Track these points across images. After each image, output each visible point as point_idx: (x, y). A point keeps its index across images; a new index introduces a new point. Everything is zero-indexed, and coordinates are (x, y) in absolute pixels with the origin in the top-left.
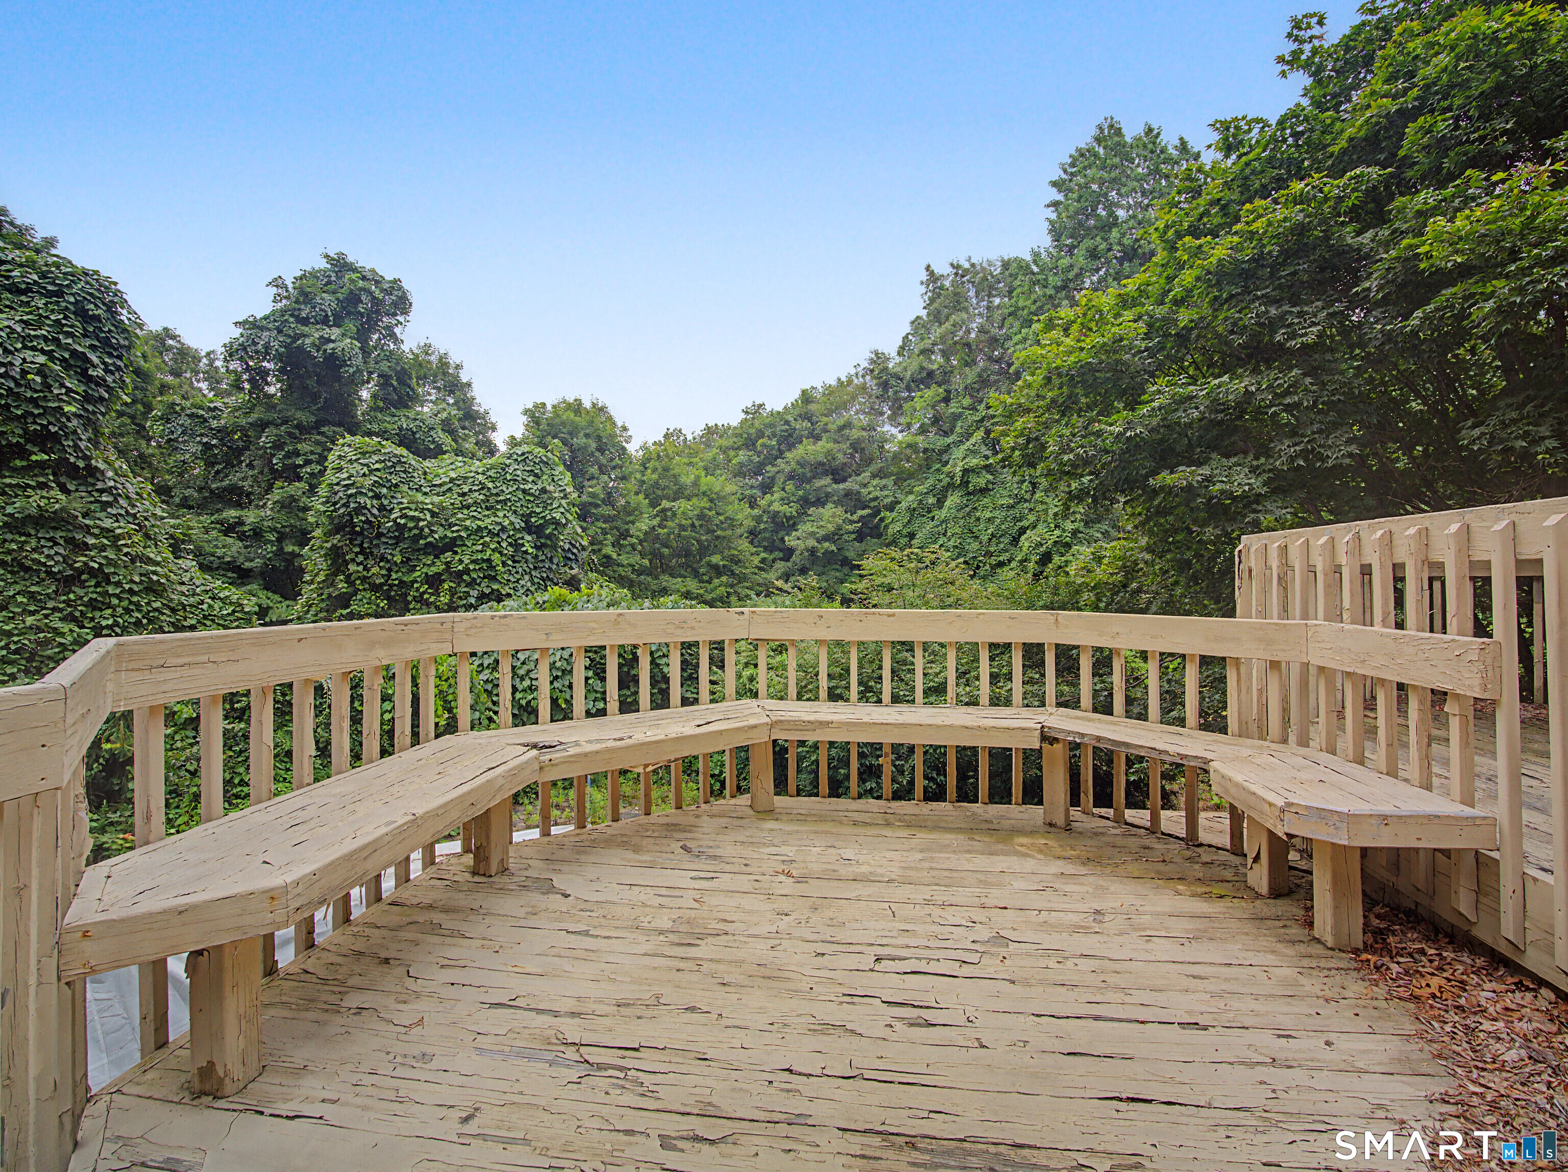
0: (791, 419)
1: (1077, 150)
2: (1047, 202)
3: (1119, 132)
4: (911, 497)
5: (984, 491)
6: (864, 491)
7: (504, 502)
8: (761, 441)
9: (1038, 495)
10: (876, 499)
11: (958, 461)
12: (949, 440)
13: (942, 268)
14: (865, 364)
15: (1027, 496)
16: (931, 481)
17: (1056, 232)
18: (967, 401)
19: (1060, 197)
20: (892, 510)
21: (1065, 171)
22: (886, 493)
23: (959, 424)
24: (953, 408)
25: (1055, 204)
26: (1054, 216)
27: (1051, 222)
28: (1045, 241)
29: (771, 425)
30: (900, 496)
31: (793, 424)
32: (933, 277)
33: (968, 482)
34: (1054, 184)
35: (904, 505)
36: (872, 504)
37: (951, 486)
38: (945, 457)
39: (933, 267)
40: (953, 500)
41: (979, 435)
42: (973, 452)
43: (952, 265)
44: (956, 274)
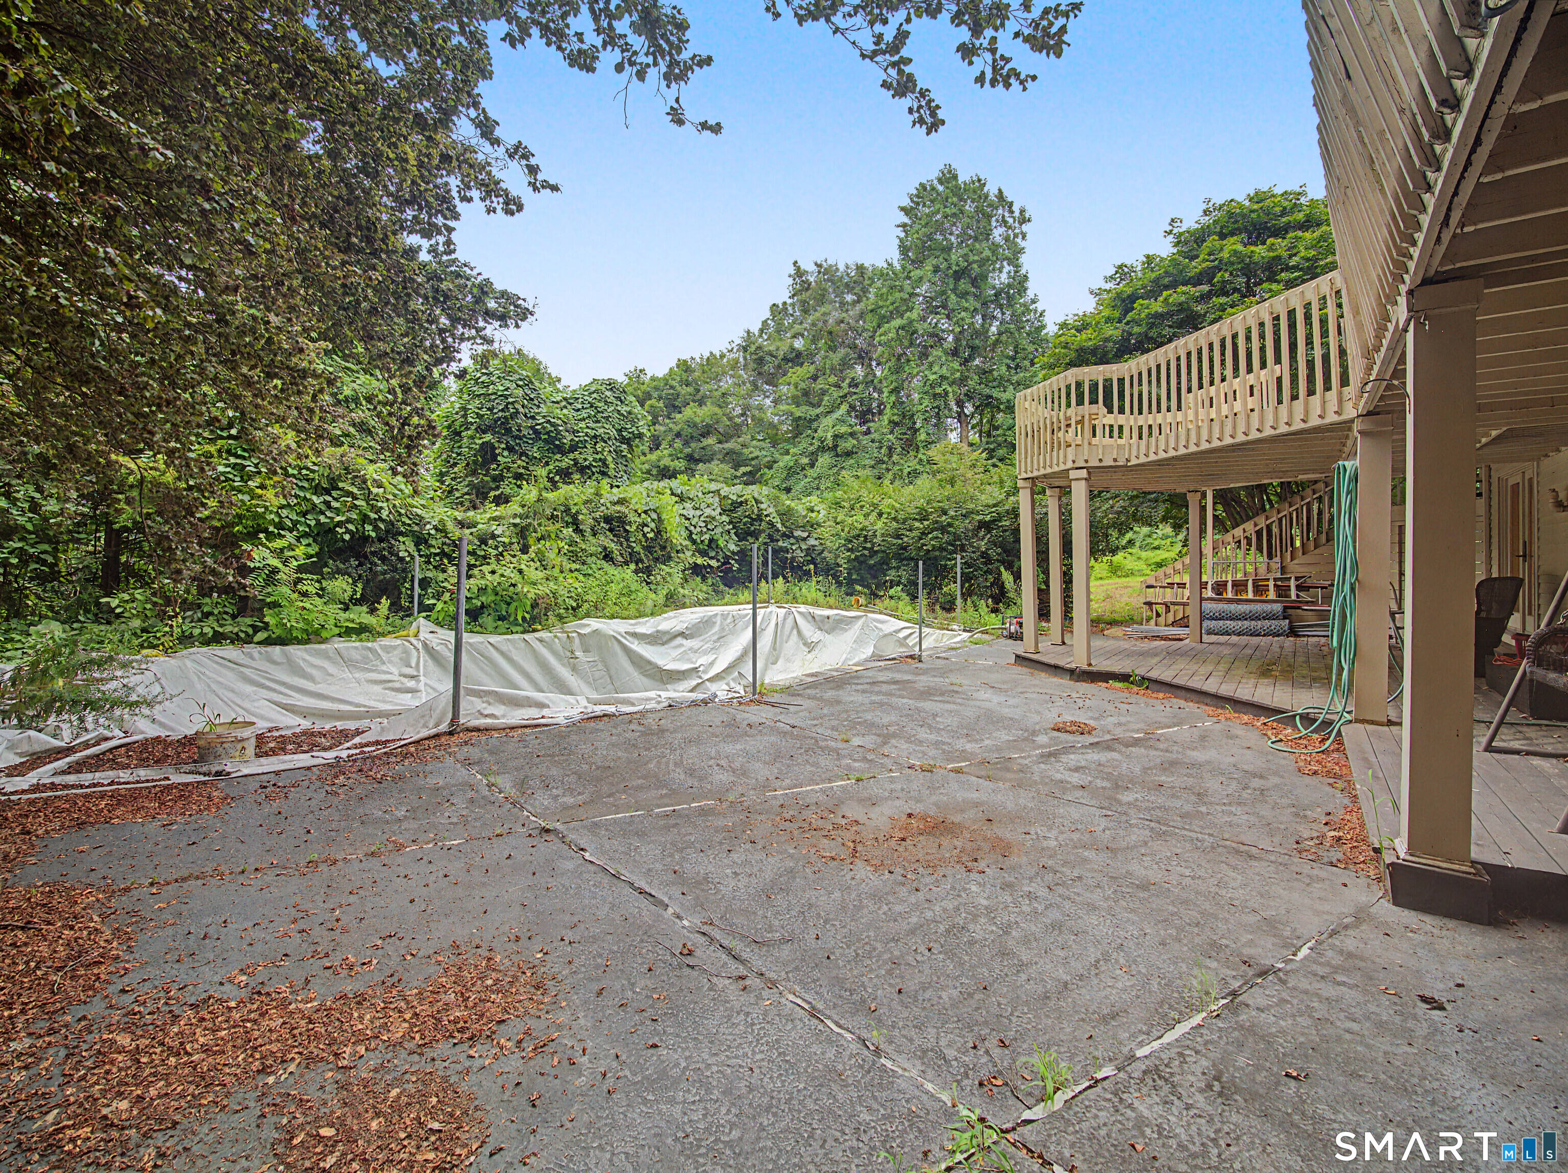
0: (674, 383)
1: (921, 184)
2: (898, 223)
3: (955, 177)
4: (788, 457)
5: (849, 454)
6: (745, 451)
7: (607, 418)
8: (649, 402)
9: (895, 458)
10: (757, 457)
11: (827, 428)
12: (818, 411)
13: (808, 266)
14: (738, 341)
15: (886, 459)
16: (804, 444)
17: (904, 249)
18: (833, 379)
19: (906, 220)
20: (770, 468)
21: (912, 201)
22: (764, 453)
23: (826, 398)
24: (820, 384)
25: (904, 226)
26: (902, 235)
27: (901, 240)
28: (895, 256)
29: (656, 389)
30: (777, 456)
31: (679, 388)
32: (799, 273)
33: (837, 446)
34: (902, 209)
35: (781, 464)
36: (753, 463)
37: (823, 449)
38: (815, 425)
39: (799, 263)
40: (824, 460)
41: (844, 408)
42: (842, 421)
43: (816, 264)
44: (819, 272)
